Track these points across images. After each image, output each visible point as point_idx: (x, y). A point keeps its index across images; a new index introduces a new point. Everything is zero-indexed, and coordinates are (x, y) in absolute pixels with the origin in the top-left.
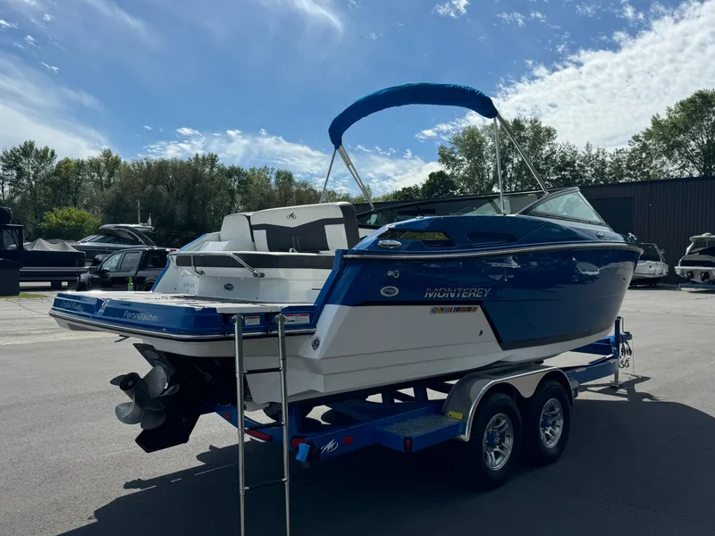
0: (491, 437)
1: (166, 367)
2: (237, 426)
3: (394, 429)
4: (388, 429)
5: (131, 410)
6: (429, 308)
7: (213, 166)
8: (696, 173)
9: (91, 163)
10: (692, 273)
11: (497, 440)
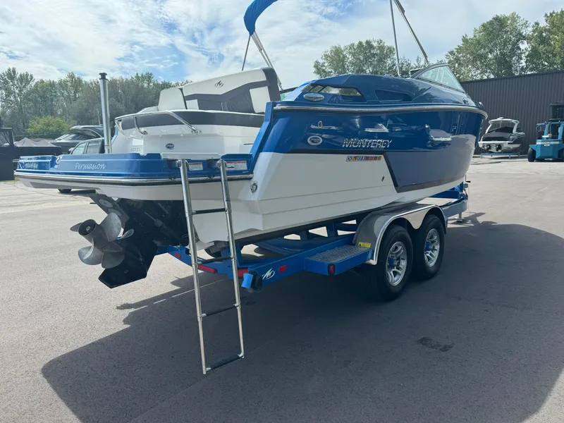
0: (391, 261)
1: (120, 215)
2: (191, 265)
3: (318, 258)
4: (313, 258)
5: (90, 252)
6: (345, 156)
7: (149, 81)
8: (492, 76)
9: (60, 83)
10: (490, 146)
11: (396, 263)
